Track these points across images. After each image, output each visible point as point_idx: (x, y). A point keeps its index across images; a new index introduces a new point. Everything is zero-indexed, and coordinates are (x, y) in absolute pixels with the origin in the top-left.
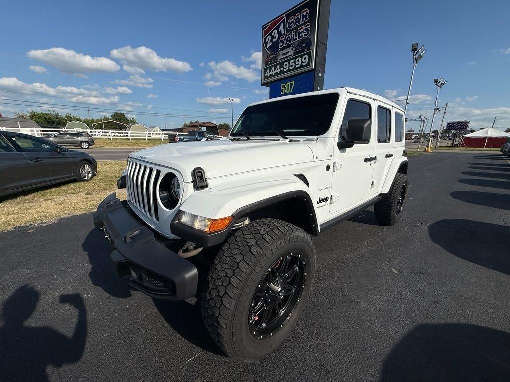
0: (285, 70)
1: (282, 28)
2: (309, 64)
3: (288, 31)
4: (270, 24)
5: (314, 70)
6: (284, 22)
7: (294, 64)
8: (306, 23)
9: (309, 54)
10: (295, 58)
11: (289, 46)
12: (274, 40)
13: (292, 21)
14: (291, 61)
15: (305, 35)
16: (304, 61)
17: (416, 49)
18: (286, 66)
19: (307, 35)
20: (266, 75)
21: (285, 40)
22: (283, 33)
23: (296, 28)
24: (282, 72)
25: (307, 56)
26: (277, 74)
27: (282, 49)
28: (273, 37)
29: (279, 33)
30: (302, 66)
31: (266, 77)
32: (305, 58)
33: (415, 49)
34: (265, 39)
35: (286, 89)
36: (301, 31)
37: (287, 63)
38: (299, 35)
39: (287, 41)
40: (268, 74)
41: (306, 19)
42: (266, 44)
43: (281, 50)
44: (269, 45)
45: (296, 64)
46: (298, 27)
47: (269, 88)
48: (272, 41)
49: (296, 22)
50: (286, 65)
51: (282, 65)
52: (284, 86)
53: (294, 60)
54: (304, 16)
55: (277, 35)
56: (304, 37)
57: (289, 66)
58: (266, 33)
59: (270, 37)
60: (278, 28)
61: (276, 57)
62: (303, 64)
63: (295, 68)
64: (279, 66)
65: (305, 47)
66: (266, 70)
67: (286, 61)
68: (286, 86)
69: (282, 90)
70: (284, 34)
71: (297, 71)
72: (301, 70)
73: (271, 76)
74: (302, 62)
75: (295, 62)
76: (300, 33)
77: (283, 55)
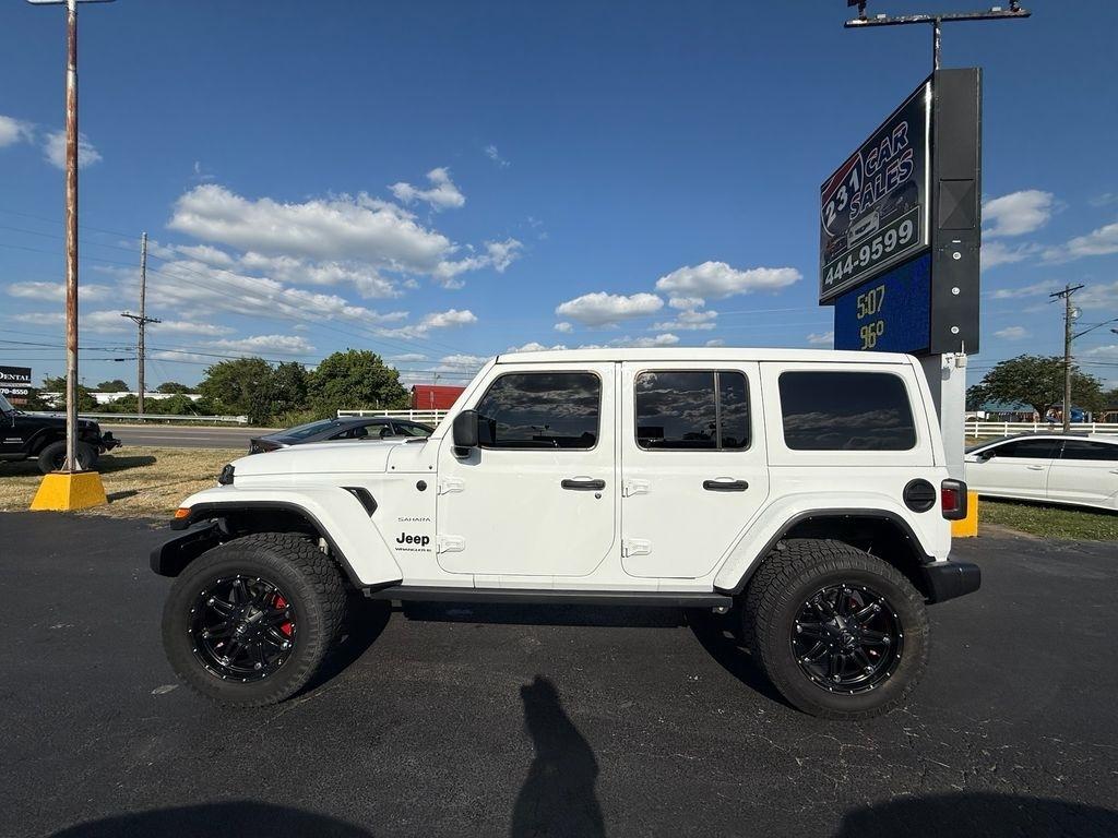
0: (863, 264)
1: (855, 178)
2: (915, 238)
4: (834, 177)
5: (928, 250)
6: (858, 166)
7: (880, 247)
8: (902, 151)
9: (916, 218)
10: (883, 234)
11: (869, 211)
12: (841, 207)
13: (874, 157)
14: (875, 242)
15: (902, 178)
16: (902, 234)
18: (865, 256)
19: (906, 175)
20: (827, 282)
21: (860, 201)
22: (856, 188)
23: (882, 171)
24: (856, 270)
25: (909, 223)
26: (846, 276)
27: (855, 222)
28: (839, 202)
29: (850, 191)
30: (899, 247)
31: (825, 287)
32: (905, 228)
34: (824, 211)
35: (866, 306)
36: (892, 171)
37: (867, 248)
38: (889, 180)
39: (866, 201)
40: (830, 281)
41: (903, 143)
42: (826, 219)
43: (853, 224)
44: (831, 219)
45: (885, 247)
46: (886, 164)
47: (834, 308)
48: (836, 210)
49: (882, 157)
50: (865, 253)
51: (856, 255)
52: (863, 301)
53: (880, 239)
54: (897, 140)
55: (845, 197)
56: (899, 182)
57: (872, 254)
58: (825, 198)
59: (832, 205)
60: (846, 183)
61: (844, 242)
62: (902, 242)
63: (885, 255)
64: (850, 257)
65: (902, 204)
66: (825, 274)
67: (863, 245)
68: (868, 299)
69: (860, 311)
70: (859, 190)
71: (889, 262)
72: (897, 257)
73: (837, 282)
74: (899, 238)
75: (882, 242)
76: (891, 176)
77: (857, 232)
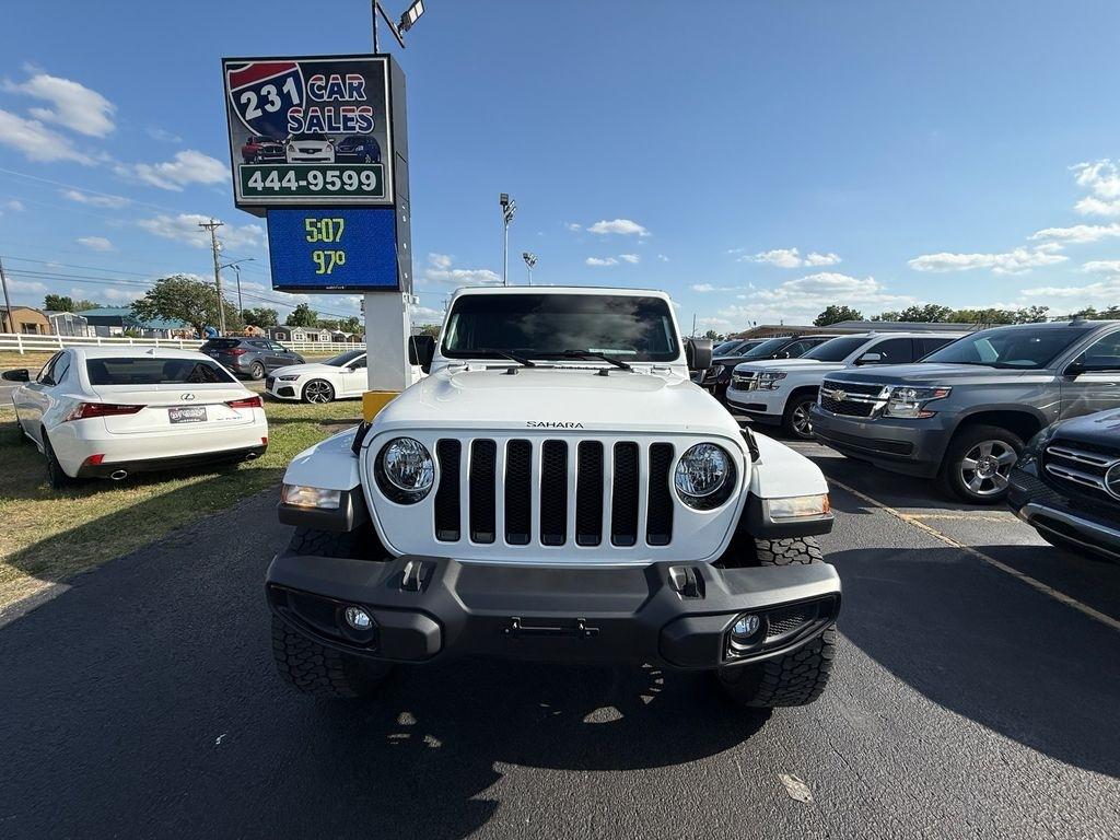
0: (312, 188)
2: (378, 191)
3: (310, 103)
4: (251, 63)
5: (393, 207)
7: (337, 181)
8: (360, 103)
9: (377, 172)
11: (318, 137)
13: (319, 83)
14: (329, 173)
15: (361, 128)
16: (364, 181)
17: (506, 203)
18: (316, 180)
19: (366, 129)
20: (251, 184)
21: (303, 118)
22: (296, 100)
23: (335, 105)
24: (302, 191)
25: (371, 174)
26: (288, 191)
27: (299, 138)
30: (360, 191)
31: (248, 190)
32: (368, 177)
33: (504, 203)
35: (320, 232)
36: (349, 115)
37: (317, 173)
38: (345, 122)
39: (312, 124)
40: (256, 181)
41: (360, 96)
42: (243, 108)
43: (295, 139)
45: (343, 183)
46: (339, 103)
47: (264, 220)
49: (333, 91)
50: (315, 177)
51: (301, 174)
52: (312, 224)
53: (337, 173)
54: (353, 87)
56: (358, 130)
57: (326, 183)
61: (281, 151)
62: (364, 187)
63: (342, 191)
64: (292, 173)
65: (364, 153)
66: (247, 174)
67: (312, 169)
68: (322, 226)
70: (300, 105)
71: (347, 200)
72: (360, 199)
73: (270, 191)
74: (361, 183)
75: (340, 178)
76: (348, 119)
77: (302, 151)
